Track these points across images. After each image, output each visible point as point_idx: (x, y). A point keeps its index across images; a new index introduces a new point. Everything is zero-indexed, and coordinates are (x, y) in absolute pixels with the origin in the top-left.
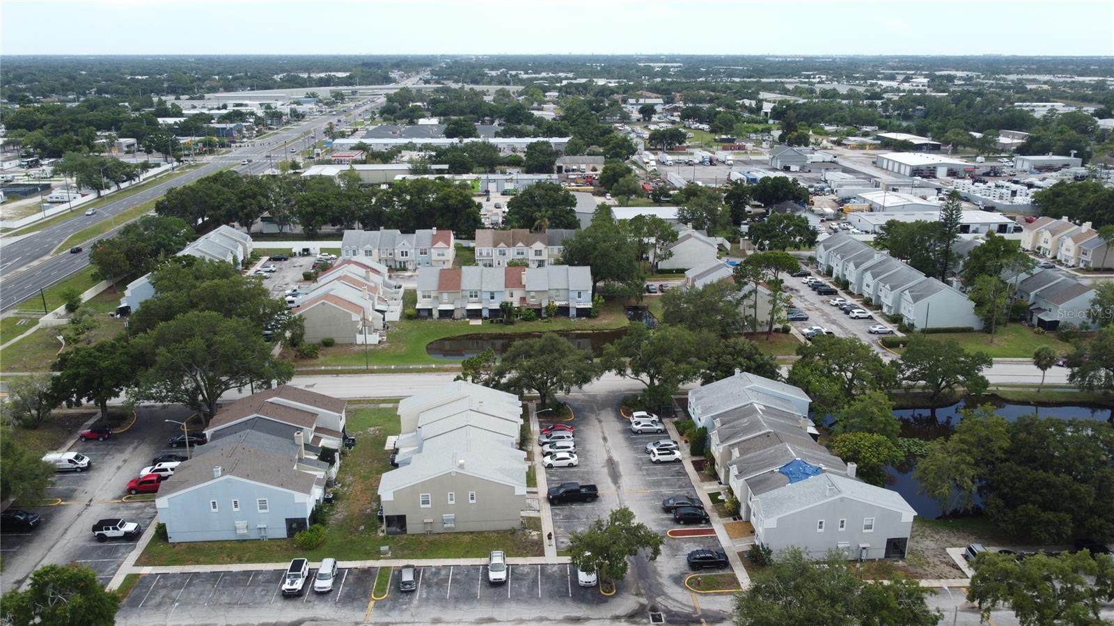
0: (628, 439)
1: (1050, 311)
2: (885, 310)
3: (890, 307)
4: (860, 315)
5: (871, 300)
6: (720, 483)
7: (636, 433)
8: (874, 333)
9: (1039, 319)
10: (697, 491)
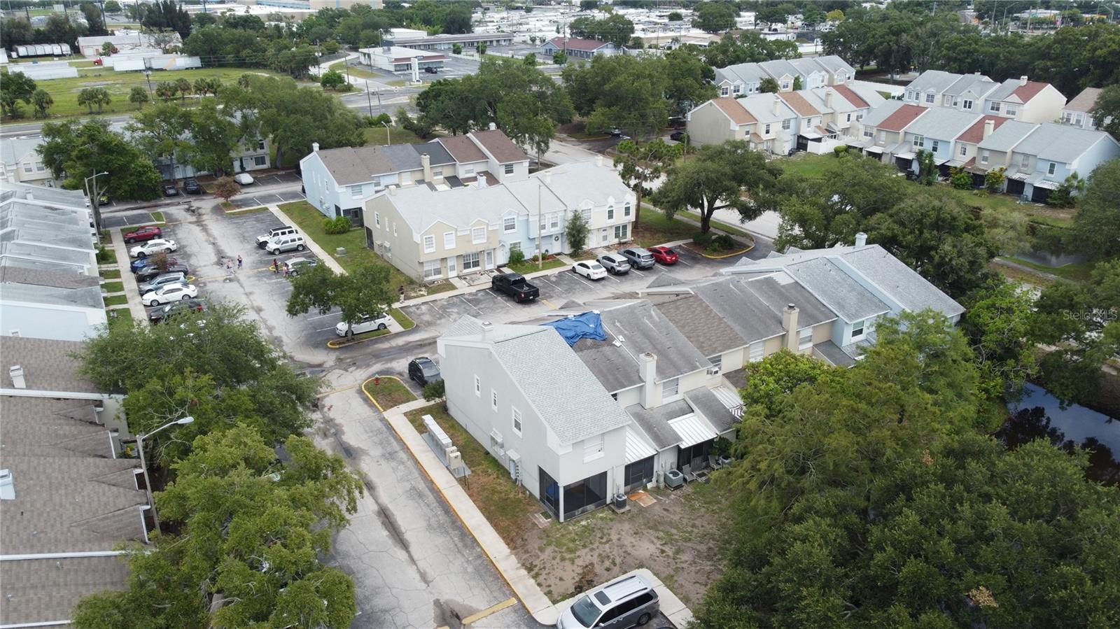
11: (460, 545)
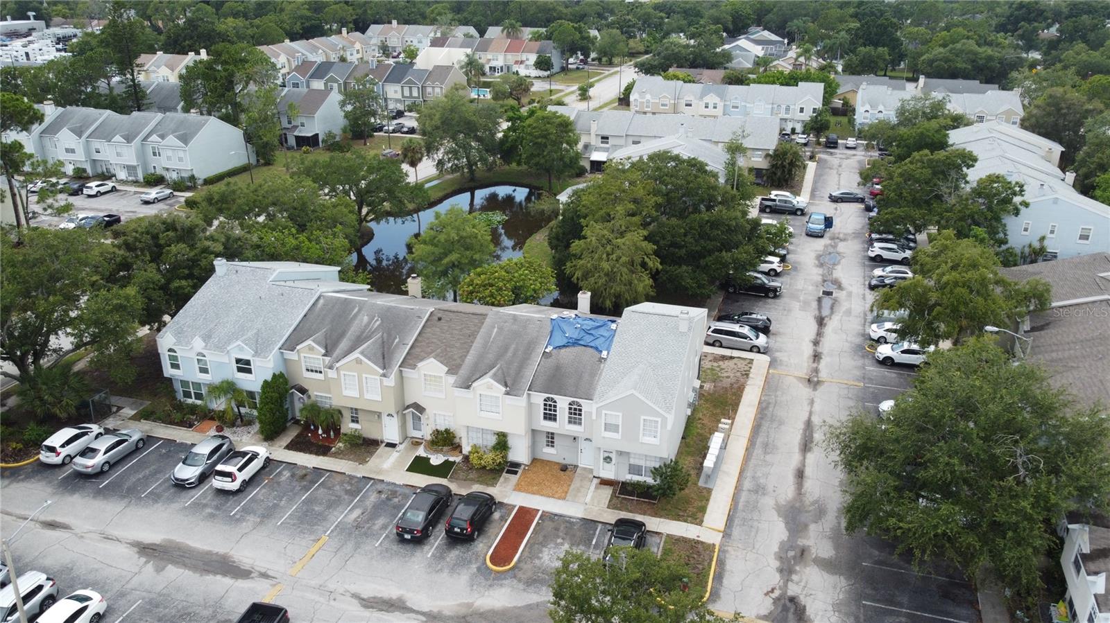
0: (100, 493)
1: (303, 125)
2: (122, 175)
3: (131, 169)
4: (102, 189)
5: (84, 170)
6: (393, 445)
7: (100, 474)
8: (154, 203)
9: (297, 138)
10: (387, 479)
11: (772, 406)
